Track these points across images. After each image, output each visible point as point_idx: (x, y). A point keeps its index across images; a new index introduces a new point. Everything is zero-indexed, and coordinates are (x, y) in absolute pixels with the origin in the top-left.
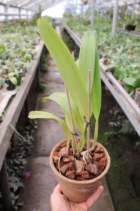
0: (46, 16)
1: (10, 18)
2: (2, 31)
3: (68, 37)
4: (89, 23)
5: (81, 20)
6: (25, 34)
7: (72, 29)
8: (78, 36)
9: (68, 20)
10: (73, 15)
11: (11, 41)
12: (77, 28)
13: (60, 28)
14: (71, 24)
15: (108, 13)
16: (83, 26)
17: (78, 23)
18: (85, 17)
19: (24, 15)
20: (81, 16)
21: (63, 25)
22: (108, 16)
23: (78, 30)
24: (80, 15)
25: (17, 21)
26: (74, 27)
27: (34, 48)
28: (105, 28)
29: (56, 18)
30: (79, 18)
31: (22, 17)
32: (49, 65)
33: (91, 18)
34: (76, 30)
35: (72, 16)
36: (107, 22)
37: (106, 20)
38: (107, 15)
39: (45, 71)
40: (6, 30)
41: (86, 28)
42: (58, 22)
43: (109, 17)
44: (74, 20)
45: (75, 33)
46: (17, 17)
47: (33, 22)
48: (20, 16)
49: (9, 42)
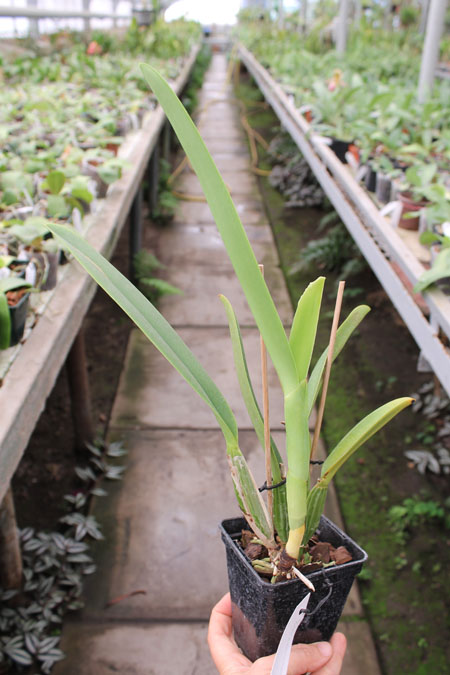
0: (182, 20)
1: (47, 26)
2: (8, 76)
3: (254, 94)
4: (330, 43)
5: (299, 34)
6: (90, 87)
7: (267, 67)
8: (288, 94)
9: (253, 32)
10: (274, 15)
11: (31, 116)
12: (287, 62)
13: (229, 60)
14: (264, 46)
15: (394, 9)
16: (307, 56)
17: (288, 45)
18: (313, 24)
19: (101, 17)
20: (301, 20)
21: (238, 51)
22: (391, 22)
23: (289, 72)
24: (296, 14)
25: (75, 37)
26: (274, 60)
27: (113, 148)
28: (387, 63)
29: (214, 27)
30: (294, 25)
31: (96, 24)
32: (181, 198)
33: (337, 26)
34: (282, 72)
35: (271, 21)
36: (390, 41)
37: (386, 34)
38: (389, 16)
39: (165, 222)
40: (22, 72)
41: (320, 62)
42: (219, 40)
43: (396, 21)
44: (274, 33)
45: (279, 81)
46: (78, 25)
47: (132, 40)
48: (87, 18)
49: (20, 119)
